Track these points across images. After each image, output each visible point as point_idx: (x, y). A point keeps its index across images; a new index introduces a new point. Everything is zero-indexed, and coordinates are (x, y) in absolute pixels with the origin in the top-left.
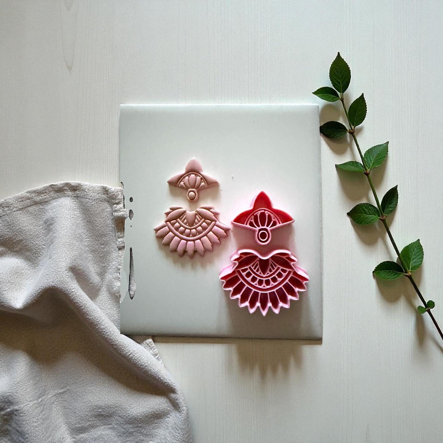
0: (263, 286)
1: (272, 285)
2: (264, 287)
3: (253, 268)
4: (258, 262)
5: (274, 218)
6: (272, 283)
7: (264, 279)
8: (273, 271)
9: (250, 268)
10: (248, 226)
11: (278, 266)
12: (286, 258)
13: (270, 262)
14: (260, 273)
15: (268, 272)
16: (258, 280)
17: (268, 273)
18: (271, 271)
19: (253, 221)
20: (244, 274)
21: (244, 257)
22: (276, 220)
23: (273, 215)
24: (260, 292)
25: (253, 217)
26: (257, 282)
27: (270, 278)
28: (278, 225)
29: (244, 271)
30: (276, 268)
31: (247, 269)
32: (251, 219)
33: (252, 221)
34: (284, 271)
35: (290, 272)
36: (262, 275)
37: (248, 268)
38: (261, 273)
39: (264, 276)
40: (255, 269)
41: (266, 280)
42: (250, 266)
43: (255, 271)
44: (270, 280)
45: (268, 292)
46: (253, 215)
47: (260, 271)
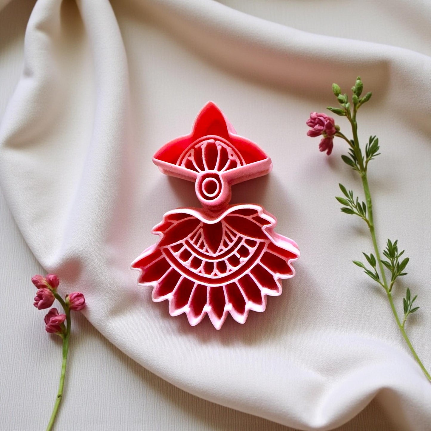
0: (213, 273)
1: (230, 270)
2: (216, 275)
3: (192, 242)
4: (201, 231)
5: (232, 155)
6: (229, 266)
7: (215, 261)
8: (231, 245)
9: (187, 242)
10: (183, 167)
11: (239, 235)
12: (253, 218)
13: (224, 229)
14: (207, 251)
15: (221, 247)
16: (203, 264)
17: (221, 250)
18: (226, 245)
19: (192, 158)
20: (176, 255)
21: (175, 223)
22: (235, 158)
23: (230, 148)
24: (209, 286)
25: (192, 151)
26: (201, 268)
27: (225, 259)
28: (239, 167)
29: (177, 248)
30: (235, 240)
31: (181, 245)
32: (190, 155)
33: (190, 158)
34: (252, 244)
35: (262, 245)
36: (211, 254)
37: (184, 243)
38: (209, 250)
39: (215, 255)
40: (196, 243)
41: (218, 263)
42: (188, 238)
43: (196, 247)
44: (227, 262)
45: (223, 285)
46: (193, 147)
47: (206, 246)
